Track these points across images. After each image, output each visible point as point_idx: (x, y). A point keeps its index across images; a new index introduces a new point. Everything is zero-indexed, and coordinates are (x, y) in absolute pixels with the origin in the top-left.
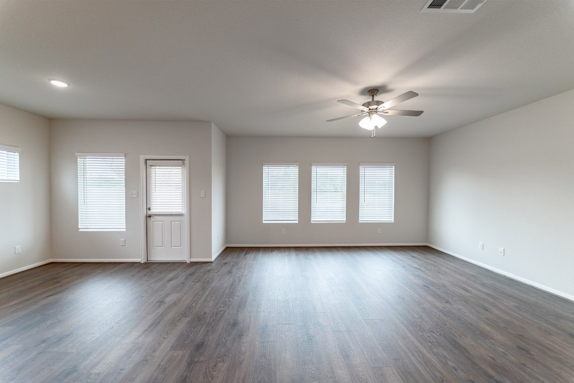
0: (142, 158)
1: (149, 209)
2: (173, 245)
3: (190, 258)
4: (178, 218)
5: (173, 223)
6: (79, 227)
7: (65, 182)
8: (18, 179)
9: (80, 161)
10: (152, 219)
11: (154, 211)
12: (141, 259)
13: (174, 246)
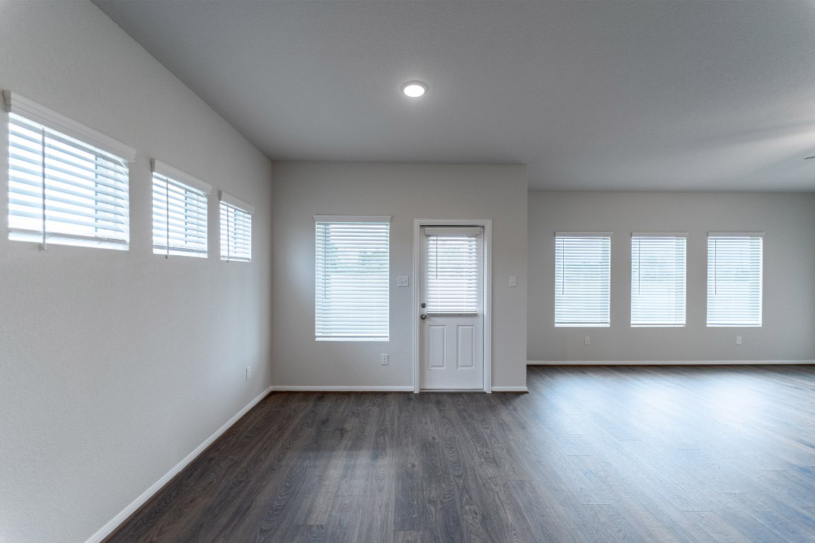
0: (417, 222)
1: (423, 306)
2: (460, 364)
3: (492, 385)
4: (468, 320)
5: (460, 327)
6: (316, 334)
7: (296, 262)
8: (249, 256)
9: (319, 228)
10: (428, 322)
11: (431, 308)
12: (413, 388)
13: (461, 366)
